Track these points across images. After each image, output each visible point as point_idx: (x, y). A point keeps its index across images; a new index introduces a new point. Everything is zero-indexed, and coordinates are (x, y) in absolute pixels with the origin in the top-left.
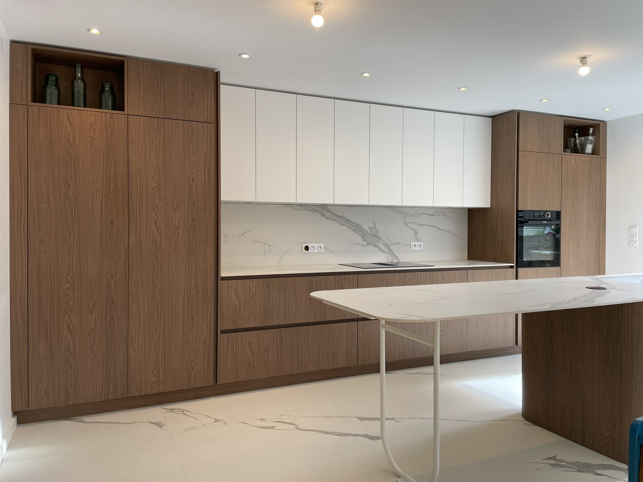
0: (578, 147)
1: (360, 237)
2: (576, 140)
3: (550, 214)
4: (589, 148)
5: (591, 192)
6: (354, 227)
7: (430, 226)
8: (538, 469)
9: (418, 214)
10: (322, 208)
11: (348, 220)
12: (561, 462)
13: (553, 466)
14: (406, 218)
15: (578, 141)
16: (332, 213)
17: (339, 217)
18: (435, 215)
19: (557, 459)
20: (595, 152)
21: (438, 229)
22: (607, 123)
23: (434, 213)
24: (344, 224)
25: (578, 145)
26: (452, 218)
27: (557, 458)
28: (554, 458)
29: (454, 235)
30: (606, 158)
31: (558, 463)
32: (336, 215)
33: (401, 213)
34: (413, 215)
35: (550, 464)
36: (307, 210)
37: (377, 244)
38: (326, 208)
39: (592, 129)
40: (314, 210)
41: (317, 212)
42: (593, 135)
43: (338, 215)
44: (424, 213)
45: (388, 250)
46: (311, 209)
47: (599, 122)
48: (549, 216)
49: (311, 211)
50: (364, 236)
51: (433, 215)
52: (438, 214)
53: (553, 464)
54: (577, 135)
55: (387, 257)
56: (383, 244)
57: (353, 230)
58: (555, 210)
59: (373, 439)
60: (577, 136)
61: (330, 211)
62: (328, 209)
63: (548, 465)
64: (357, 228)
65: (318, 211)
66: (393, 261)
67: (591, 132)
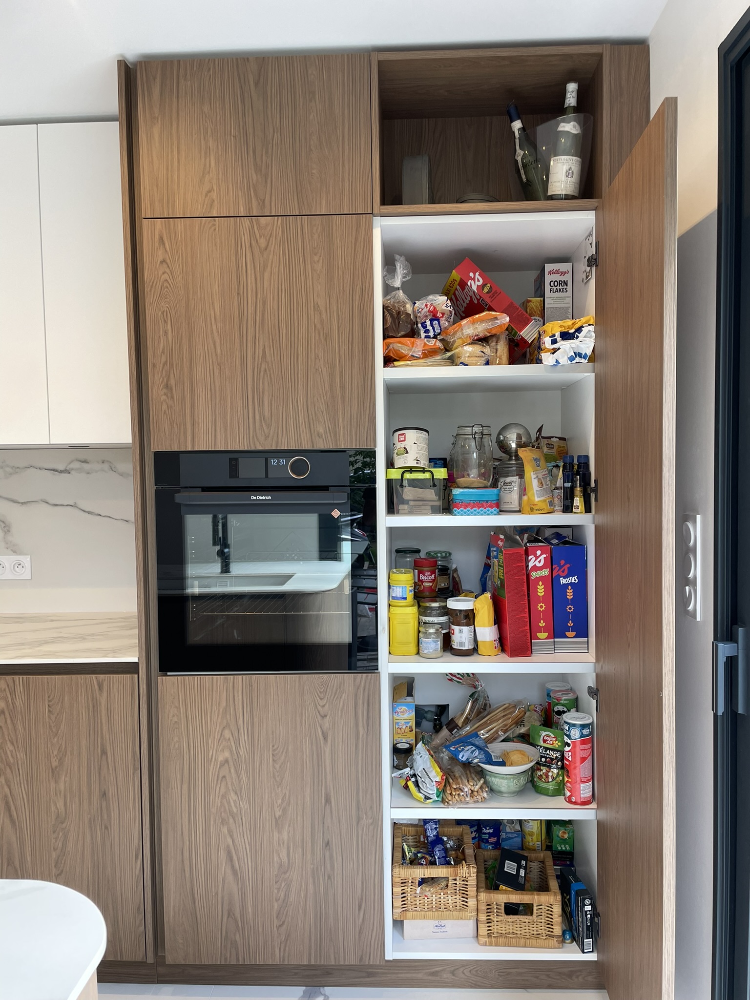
4: (562, 173)
7: (57, 505)
15: (521, 156)
18: (72, 469)
21: (89, 513)
23: (72, 466)
39: (573, 85)
42: (576, 110)
44: (31, 467)
47: (598, 49)
51: (67, 471)
52: (85, 465)
54: (518, 127)
67: (571, 100)
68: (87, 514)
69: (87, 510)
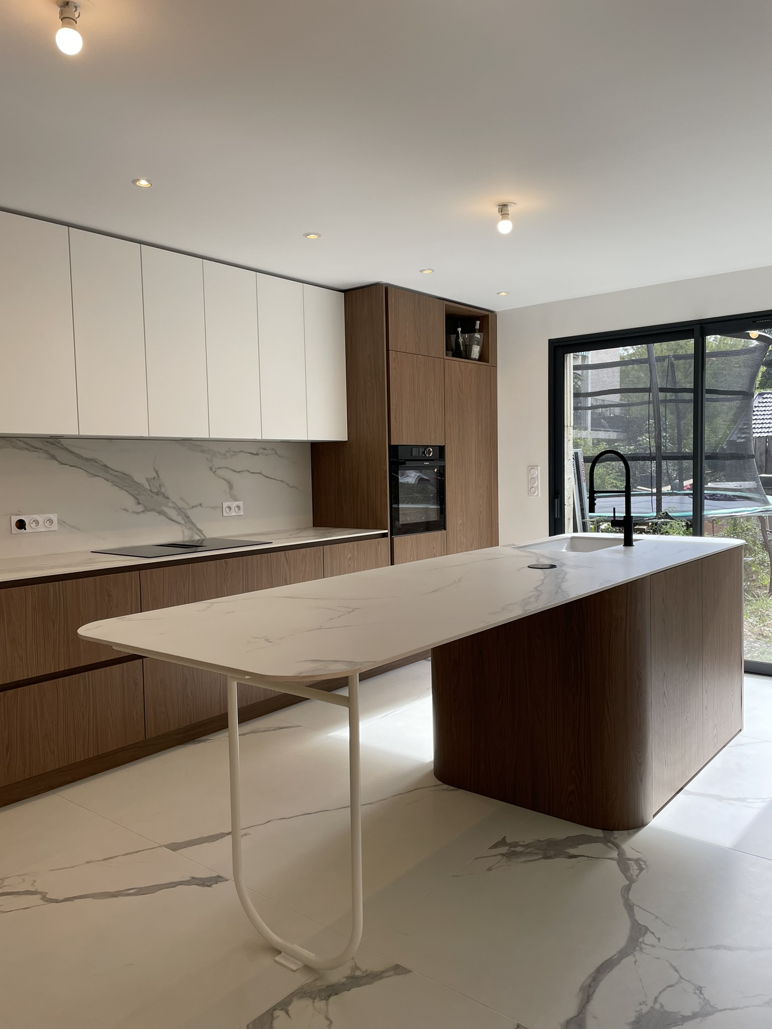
0: (462, 349)
1: (131, 497)
2: (459, 338)
3: (431, 450)
4: (476, 351)
5: (480, 418)
6: (118, 478)
7: (253, 473)
8: (490, 869)
9: (233, 452)
10: (49, 443)
11: (105, 466)
12: (515, 847)
13: (508, 857)
14: (212, 460)
15: (461, 340)
16: (72, 452)
17: (87, 459)
18: (260, 453)
19: (508, 842)
20: (483, 357)
21: (267, 477)
22: (496, 315)
24: (97, 474)
25: (461, 347)
26: (287, 458)
27: (508, 840)
28: (503, 842)
29: (291, 487)
30: (497, 367)
31: (513, 849)
32: (79, 456)
33: (203, 451)
34: (225, 455)
35: (503, 855)
36: (17, 448)
37: (164, 508)
38: (59, 443)
39: (478, 322)
40: (33, 447)
41: (40, 451)
42: (480, 331)
43: (85, 456)
44: (242, 452)
45: (183, 518)
46: (26, 446)
47: (487, 313)
48: (432, 454)
49: (27, 449)
50: (137, 495)
51: (257, 454)
52: (265, 451)
53: (507, 853)
54: (459, 330)
55: (183, 531)
56: (174, 508)
57: (115, 484)
58: (438, 444)
59: (208, 884)
60: (460, 332)
61: (67, 449)
62: (62, 445)
63: (500, 857)
64: (123, 481)
65: (41, 449)
66: (192, 537)
67: (477, 327)
68: (265, 478)
69: (266, 475)
